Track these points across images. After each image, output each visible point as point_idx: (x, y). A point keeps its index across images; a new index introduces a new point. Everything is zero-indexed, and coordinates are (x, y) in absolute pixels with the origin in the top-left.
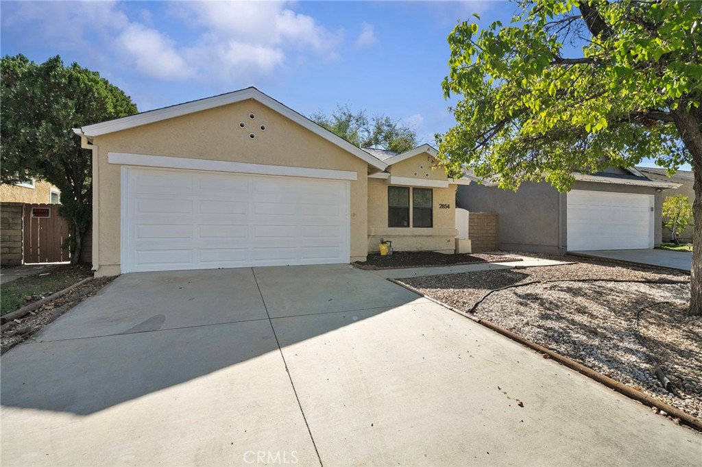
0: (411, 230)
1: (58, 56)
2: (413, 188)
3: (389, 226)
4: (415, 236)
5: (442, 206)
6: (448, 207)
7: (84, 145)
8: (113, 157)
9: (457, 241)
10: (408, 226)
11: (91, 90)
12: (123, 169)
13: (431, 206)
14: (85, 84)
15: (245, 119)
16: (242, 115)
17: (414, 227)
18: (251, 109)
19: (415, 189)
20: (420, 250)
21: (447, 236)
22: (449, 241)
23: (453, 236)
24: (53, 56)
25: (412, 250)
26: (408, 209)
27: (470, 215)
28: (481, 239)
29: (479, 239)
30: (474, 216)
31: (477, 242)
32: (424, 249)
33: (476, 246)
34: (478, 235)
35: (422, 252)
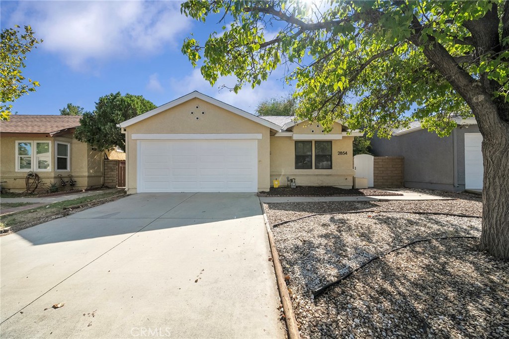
0: (313, 171)
1: (119, 92)
2: (315, 141)
3: (296, 169)
4: (317, 175)
5: (340, 153)
6: (346, 153)
7: (123, 132)
8: (134, 136)
9: (354, 179)
10: (311, 168)
11: (130, 105)
12: (138, 142)
13: (330, 154)
14: (127, 102)
15: (194, 109)
16: (192, 107)
17: (316, 168)
18: (196, 103)
19: (316, 142)
20: (321, 185)
21: (344, 175)
22: (347, 179)
23: (350, 175)
24: (117, 92)
25: (315, 185)
26: (311, 156)
27: (374, 159)
28: (386, 178)
29: (384, 178)
30: (381, 160)
31: (382, 181)
32: (324, 185)
33: (381, 184)
34: (383, 175)
35: (322, 187)
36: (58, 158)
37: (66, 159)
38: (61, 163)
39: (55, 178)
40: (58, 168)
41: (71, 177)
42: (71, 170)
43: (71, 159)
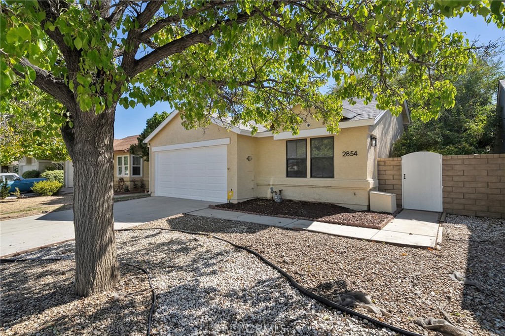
0: (308, 180)
3: (287, 177)
4: (312, 187)
5: (347, 154)
6: (356, 154)
9: (369, 195)
10: (305, 176)
12: (156, 154)
13: (331, 155)
17: (311, 177)
19: (313, 139)
20: (319, 201)
21: (352, 189)
23: (360, 189)
25: (310, 200)
26: (306, 160)
28: (472, 196)
29: (467, 196)
30: (460, 162)
31: (463, 201)
32: (323, 200)
33: (461, 207)
34: (464, 190)
35: (320, 203)
36: (133, 167)
37: (139, 167)
38: (136, 171)
39: (130, 181)
40: (133, 174)
41: (142, 181)
42: (143, 176)
43: (143, 167)
